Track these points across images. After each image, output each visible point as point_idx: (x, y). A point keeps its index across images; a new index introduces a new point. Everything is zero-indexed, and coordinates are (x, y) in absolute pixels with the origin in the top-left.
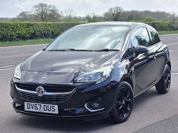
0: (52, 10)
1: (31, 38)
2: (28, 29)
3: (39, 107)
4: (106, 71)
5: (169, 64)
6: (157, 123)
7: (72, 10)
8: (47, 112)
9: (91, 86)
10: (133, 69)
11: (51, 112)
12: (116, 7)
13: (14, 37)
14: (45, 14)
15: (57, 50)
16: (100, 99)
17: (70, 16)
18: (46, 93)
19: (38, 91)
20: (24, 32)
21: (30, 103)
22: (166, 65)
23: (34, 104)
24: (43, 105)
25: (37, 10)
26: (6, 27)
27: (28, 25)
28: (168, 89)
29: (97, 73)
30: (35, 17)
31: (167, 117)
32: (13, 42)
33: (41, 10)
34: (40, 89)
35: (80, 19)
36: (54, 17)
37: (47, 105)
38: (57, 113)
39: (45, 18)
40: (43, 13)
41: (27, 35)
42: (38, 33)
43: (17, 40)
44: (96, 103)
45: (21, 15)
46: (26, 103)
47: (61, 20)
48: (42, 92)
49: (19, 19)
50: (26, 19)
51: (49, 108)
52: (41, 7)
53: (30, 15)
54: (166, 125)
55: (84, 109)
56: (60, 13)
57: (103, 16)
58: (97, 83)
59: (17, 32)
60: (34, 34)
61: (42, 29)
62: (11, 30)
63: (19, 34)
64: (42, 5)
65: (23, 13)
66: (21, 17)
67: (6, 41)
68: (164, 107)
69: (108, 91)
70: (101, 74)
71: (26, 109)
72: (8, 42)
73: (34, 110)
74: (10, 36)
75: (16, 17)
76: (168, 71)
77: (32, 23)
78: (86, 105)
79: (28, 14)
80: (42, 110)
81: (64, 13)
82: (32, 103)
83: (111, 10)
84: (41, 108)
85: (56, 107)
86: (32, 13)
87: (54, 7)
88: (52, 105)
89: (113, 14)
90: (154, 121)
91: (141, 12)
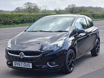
0: (34, 6)
1: (21, 23)
2: (20, 17)
3: (21, 64)
4: (60, 43)
5: (99, 39)
6: (89, 73)
7: (46, 6)
8: (26, 67)
9: (51, 52)
10: (76, 42)
11: (28, 67)
12: (72, 5)
13: (12, 22)
14: (31, 8)
15: (32, 31)
16: (56, 60)
17: (45, 10)
18: (25, 56)
19: (21, 55)
20: (17, 20)
21: (16, 62)
22: (97, 40)
23: (19, 62)
24: (23, 63)
25: (26, 6)
26: (6, 17)
27: (20, 16)
28: (98, 54)
29: (55, 45)
30: (25, 11)
31: (96, 70)
32: (10, 26)
33: (28, 6)
34: (22, 54)
35: (51, 11)
36: (36, 11)
37: (26, 63)
38: (31, 68)
39: (31, 11)
40: (29, 8)
41: (19, 21)
42: (25, 20)
43: (13, 24)
44: (54, 62)
45: (16, 9)
46: (14, 62)
47: (40, 12)
48: (23, 55)
49: (15, 11)
50: (20, 11)
51: (27, 65)
52: (28, 5)
53: (22, 9)
54: (95, 75)
55: (47, 65)
56: (39, 8)
57: (64, 10)
58: (54, 50)
59: (13, 19)
60: (23, 20)
61: (28, 18)
62: (10, 18)
63: (14, 21)
64: (28, 3)
65: (18, 8)
66: (17, 10)
67: (7, 24)
68: (94, 64)
69: (61, 55)
70: (57, 45)
71: (14, 65)
72: (8, 25)
73: (18, 66)
74: (9, 22)
75: (14, 10)
76: (98, 43)
77: (22, 14)
78: (48, 63)
79: (21, 8)
80: (23, 66)
81: (41, 8)
82: (17, 62)
83: (69, 6)
84: (22, 65)
85: (31, 64)
86: (23, 8)
87: (36, 4)
88: (28, 63)
89: (70, 9)
90: (88, 73)
91: (87, 7)
